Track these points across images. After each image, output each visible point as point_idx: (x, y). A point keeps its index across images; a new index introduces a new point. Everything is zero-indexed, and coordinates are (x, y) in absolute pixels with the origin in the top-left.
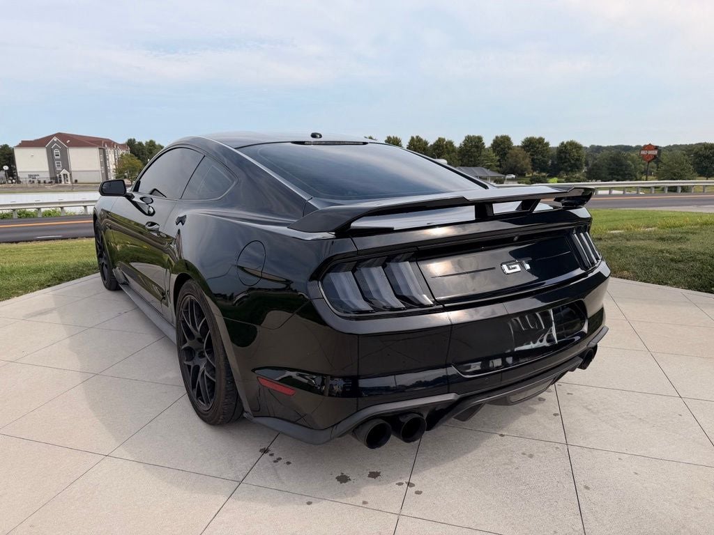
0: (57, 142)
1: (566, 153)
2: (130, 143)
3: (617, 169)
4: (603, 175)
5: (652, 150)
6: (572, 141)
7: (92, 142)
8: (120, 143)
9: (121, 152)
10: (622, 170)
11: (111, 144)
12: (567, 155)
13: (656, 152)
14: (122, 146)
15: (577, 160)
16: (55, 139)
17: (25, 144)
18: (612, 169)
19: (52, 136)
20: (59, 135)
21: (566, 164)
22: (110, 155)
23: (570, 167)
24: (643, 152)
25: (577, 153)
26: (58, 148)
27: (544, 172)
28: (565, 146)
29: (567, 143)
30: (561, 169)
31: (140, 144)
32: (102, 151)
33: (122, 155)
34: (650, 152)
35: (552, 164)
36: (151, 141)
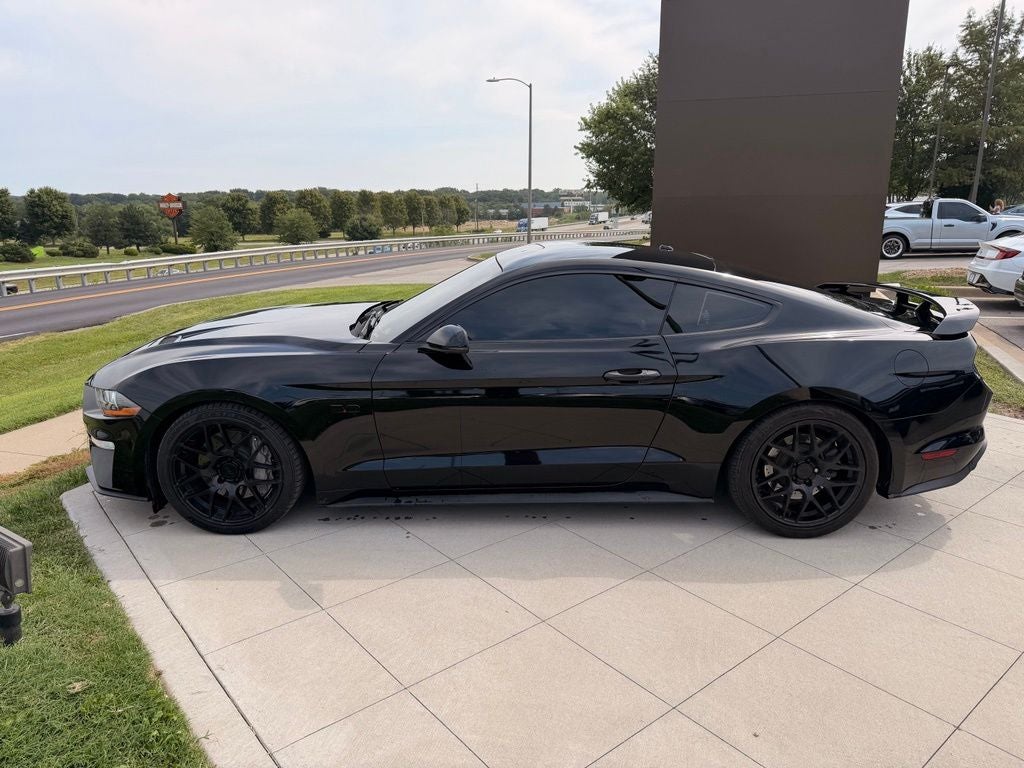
1: (44, 207)
3: (134, 229)
4: (117, 239)
5: (174, 202)
6: (46, 189)
10: (140, 231)
12: (46, 210)
13: (179, 205)
15: (64, 217)
18: (127, 230)
21: (46, 224)
23: (55, 228)
24: (162, 205)
25: (62, 207)
27: (11, 238)
28: (39, 196)
29: (41, 190)
30: (42, 232)
34: (172, 205)
35: (21, 225)
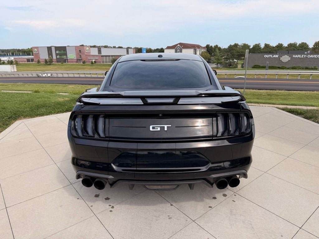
0: (179, 47)
2: (208, 46)
7: (192, 46)
8: (203, 46)
9: (202, 50)
11: (199, 47)
14: (204, 48)
16: (179, 45)
17: (169, 48)
19: (177, 44)
20: (180, 44)
22: (198, 52)
26: (179, 49)
31: (211, 47)
32: (195, 50)
33: (203, 52)
36: (216, 45)
